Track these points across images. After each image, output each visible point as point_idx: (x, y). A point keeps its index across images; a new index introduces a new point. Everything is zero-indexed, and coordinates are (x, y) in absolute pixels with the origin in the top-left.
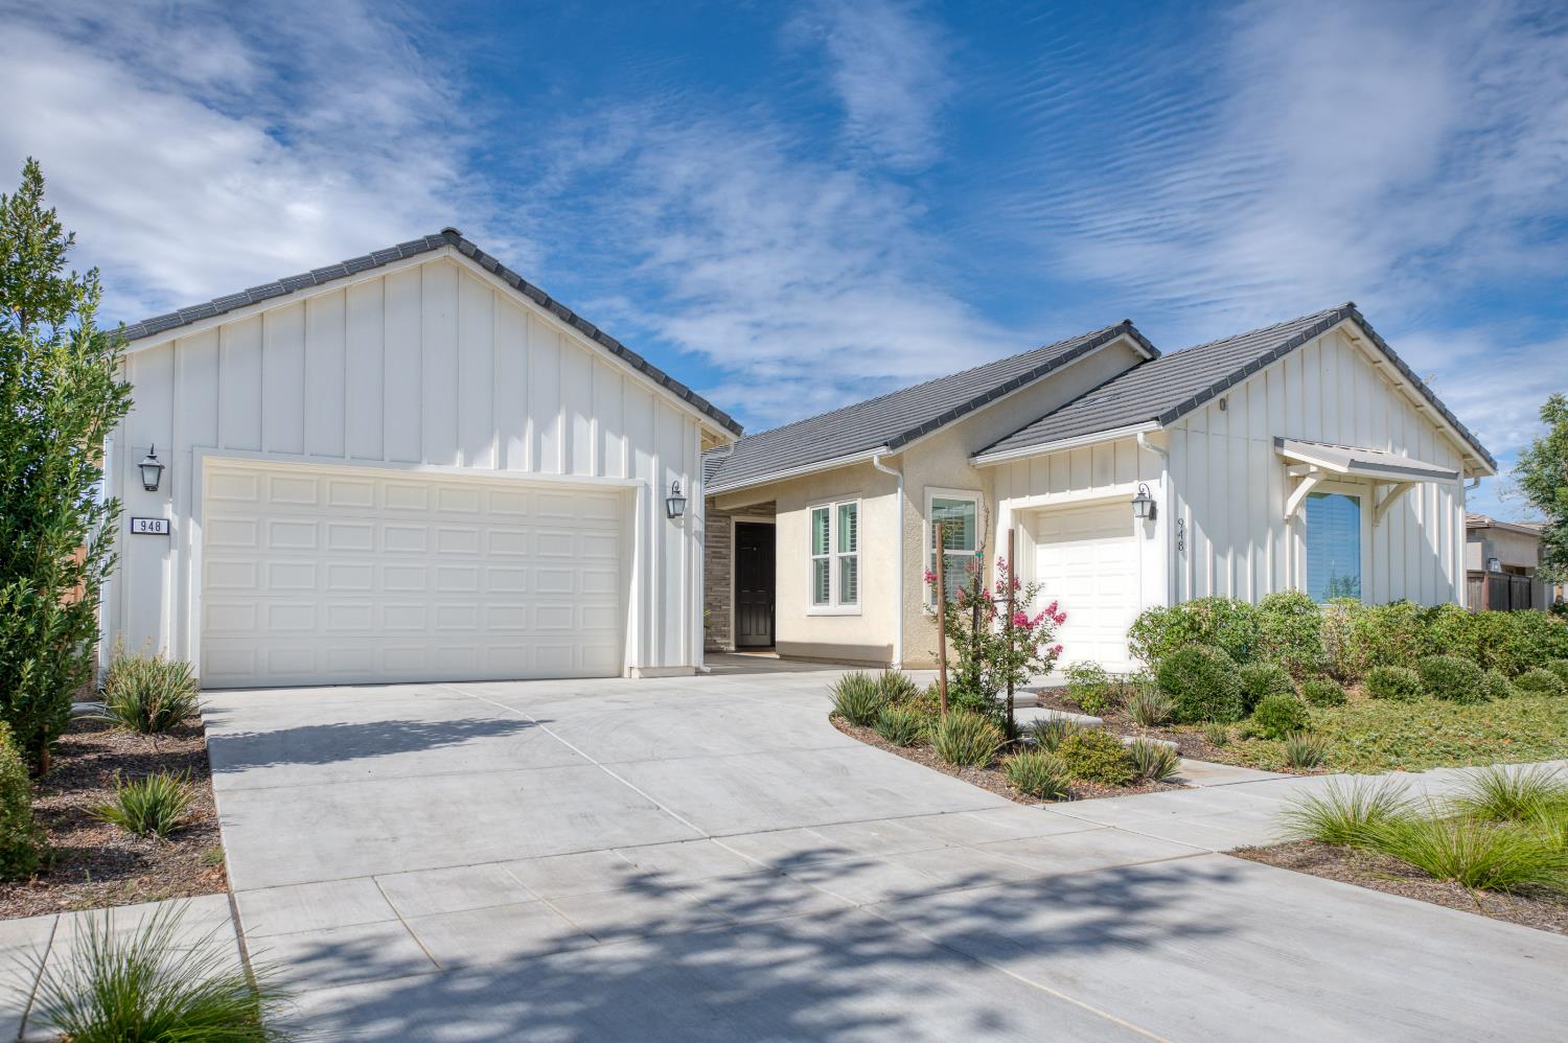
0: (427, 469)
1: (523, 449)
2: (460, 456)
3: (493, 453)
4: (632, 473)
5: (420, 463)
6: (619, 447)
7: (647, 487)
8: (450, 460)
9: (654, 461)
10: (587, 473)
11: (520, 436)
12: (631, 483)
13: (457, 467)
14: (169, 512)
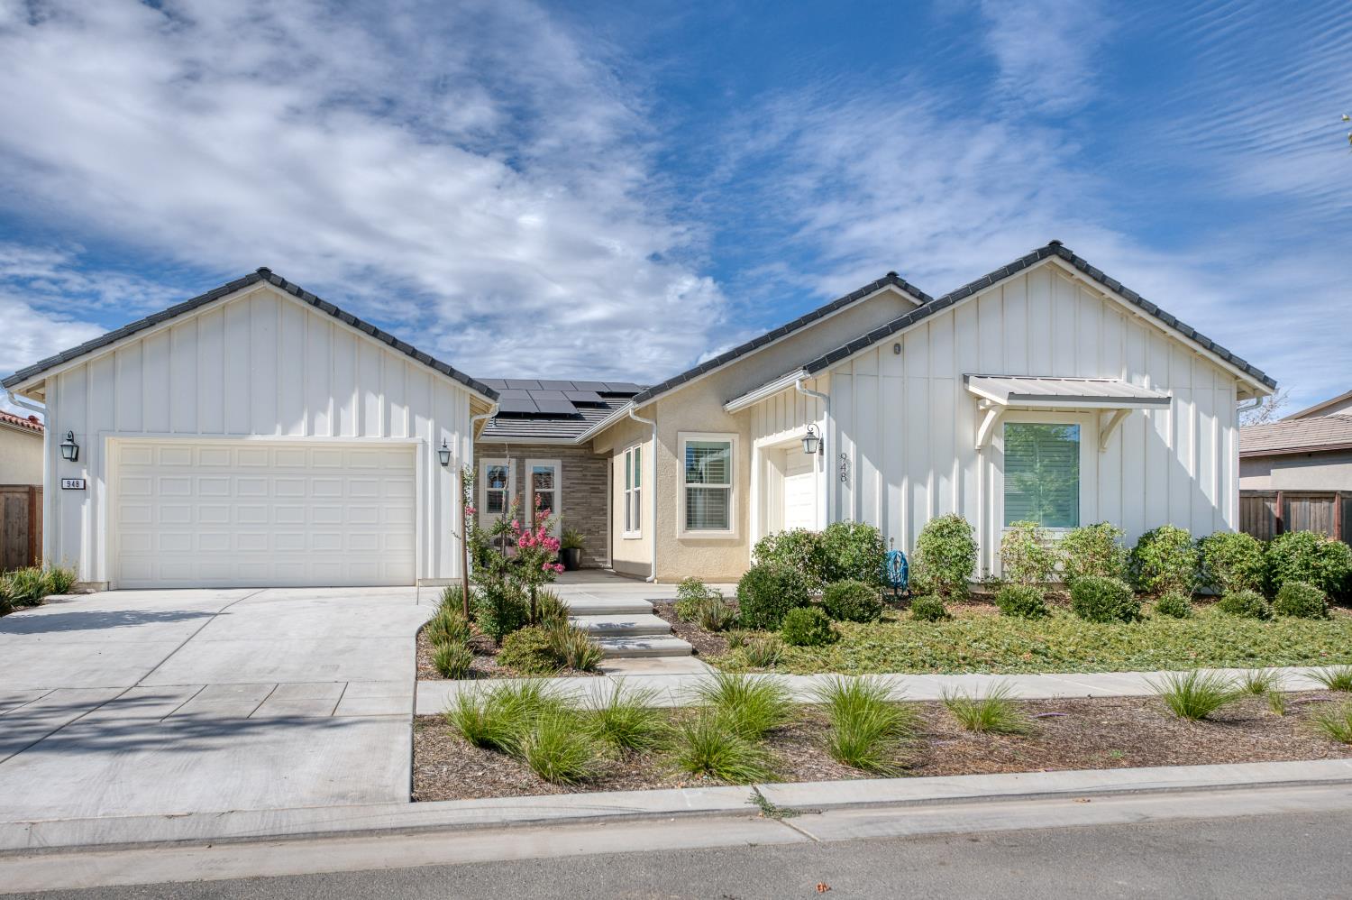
0: (256, 438)
1: (325, 421)
2: (279, 428)
3: (303, 425)
4: (412, 433)
5: (249, 434)
6: (401, 415)
7: (424, 443)
8: (273, 432)
9: (430, 424)
10: (375, 435)
11: (325, 411)
12: (412, 440)
13: (277, 437)
14: (85, 475)
